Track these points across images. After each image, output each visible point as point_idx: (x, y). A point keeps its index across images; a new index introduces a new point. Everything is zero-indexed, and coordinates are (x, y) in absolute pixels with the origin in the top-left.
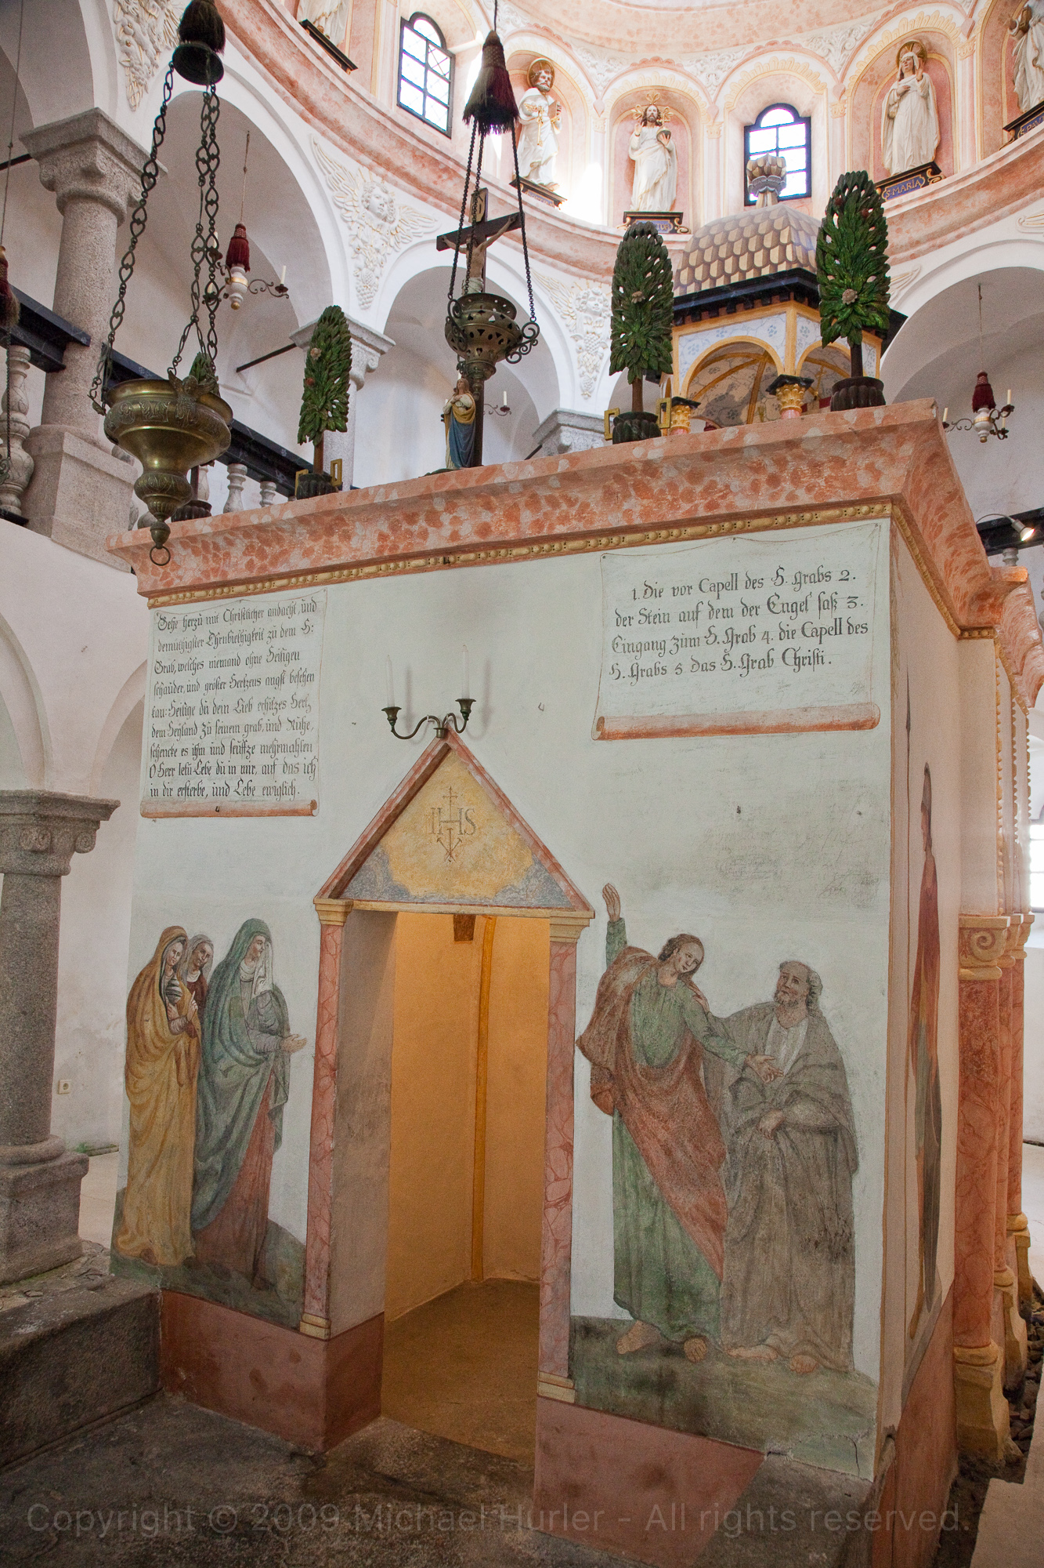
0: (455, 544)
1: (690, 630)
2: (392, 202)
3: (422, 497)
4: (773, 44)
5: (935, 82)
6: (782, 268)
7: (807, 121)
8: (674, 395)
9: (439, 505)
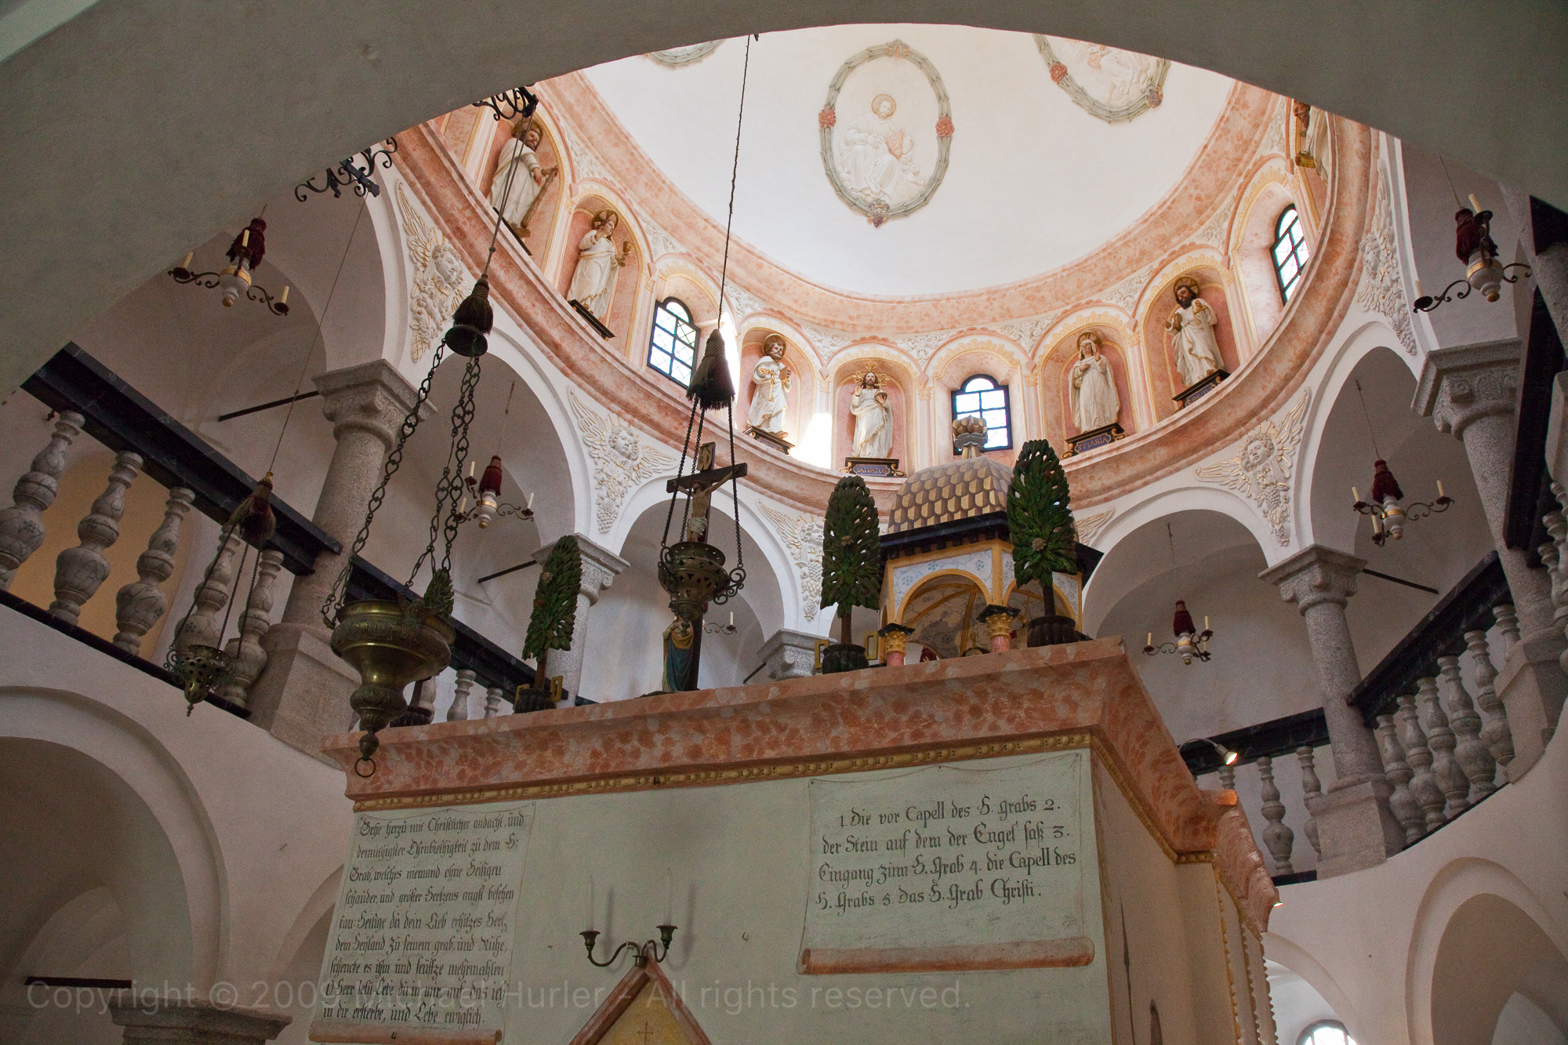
0: (666, 764)
1: (897, 858)
2: (636, 443)
3: (635, 717)
4: (973, 329)
5: (1111, 362)
6: (987, 510)
7: (1005, 388)
8: (890, 621)
9: (653, 726)
